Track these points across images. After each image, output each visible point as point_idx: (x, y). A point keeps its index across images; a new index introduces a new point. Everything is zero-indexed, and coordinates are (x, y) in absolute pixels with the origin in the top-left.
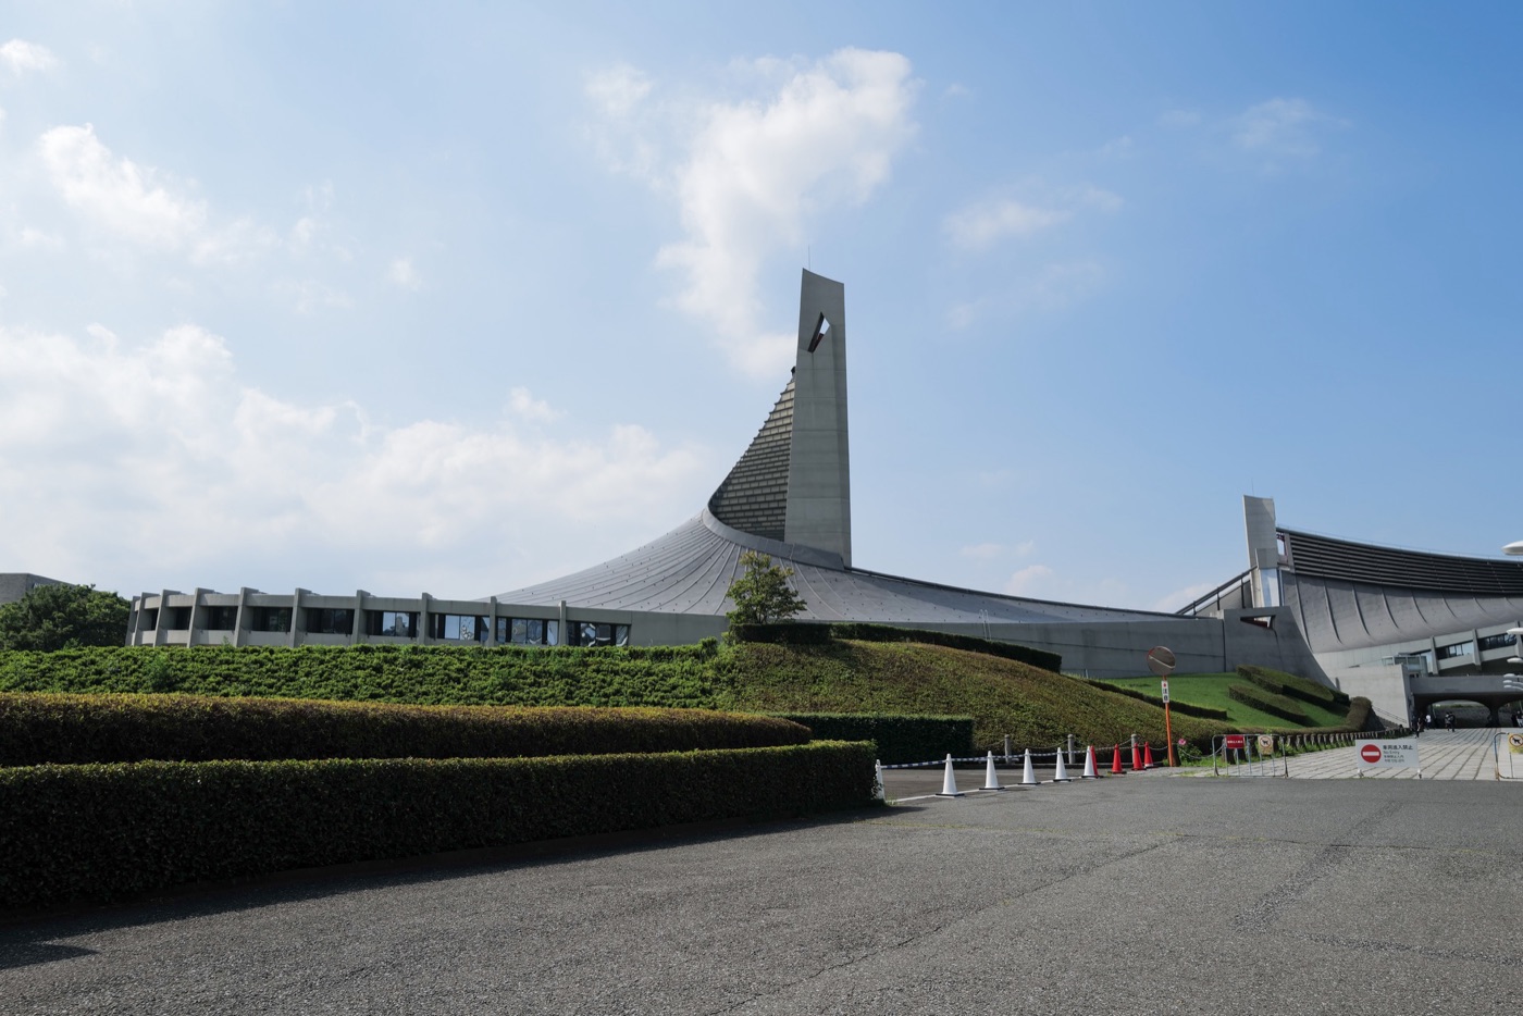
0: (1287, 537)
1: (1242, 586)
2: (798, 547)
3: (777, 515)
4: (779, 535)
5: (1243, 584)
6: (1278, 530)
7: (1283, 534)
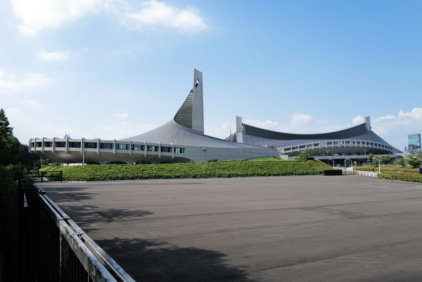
2: (195, 130)
3: (190, 123)
4: (191, 127)
5: (235, 135)
7: (243, 125)
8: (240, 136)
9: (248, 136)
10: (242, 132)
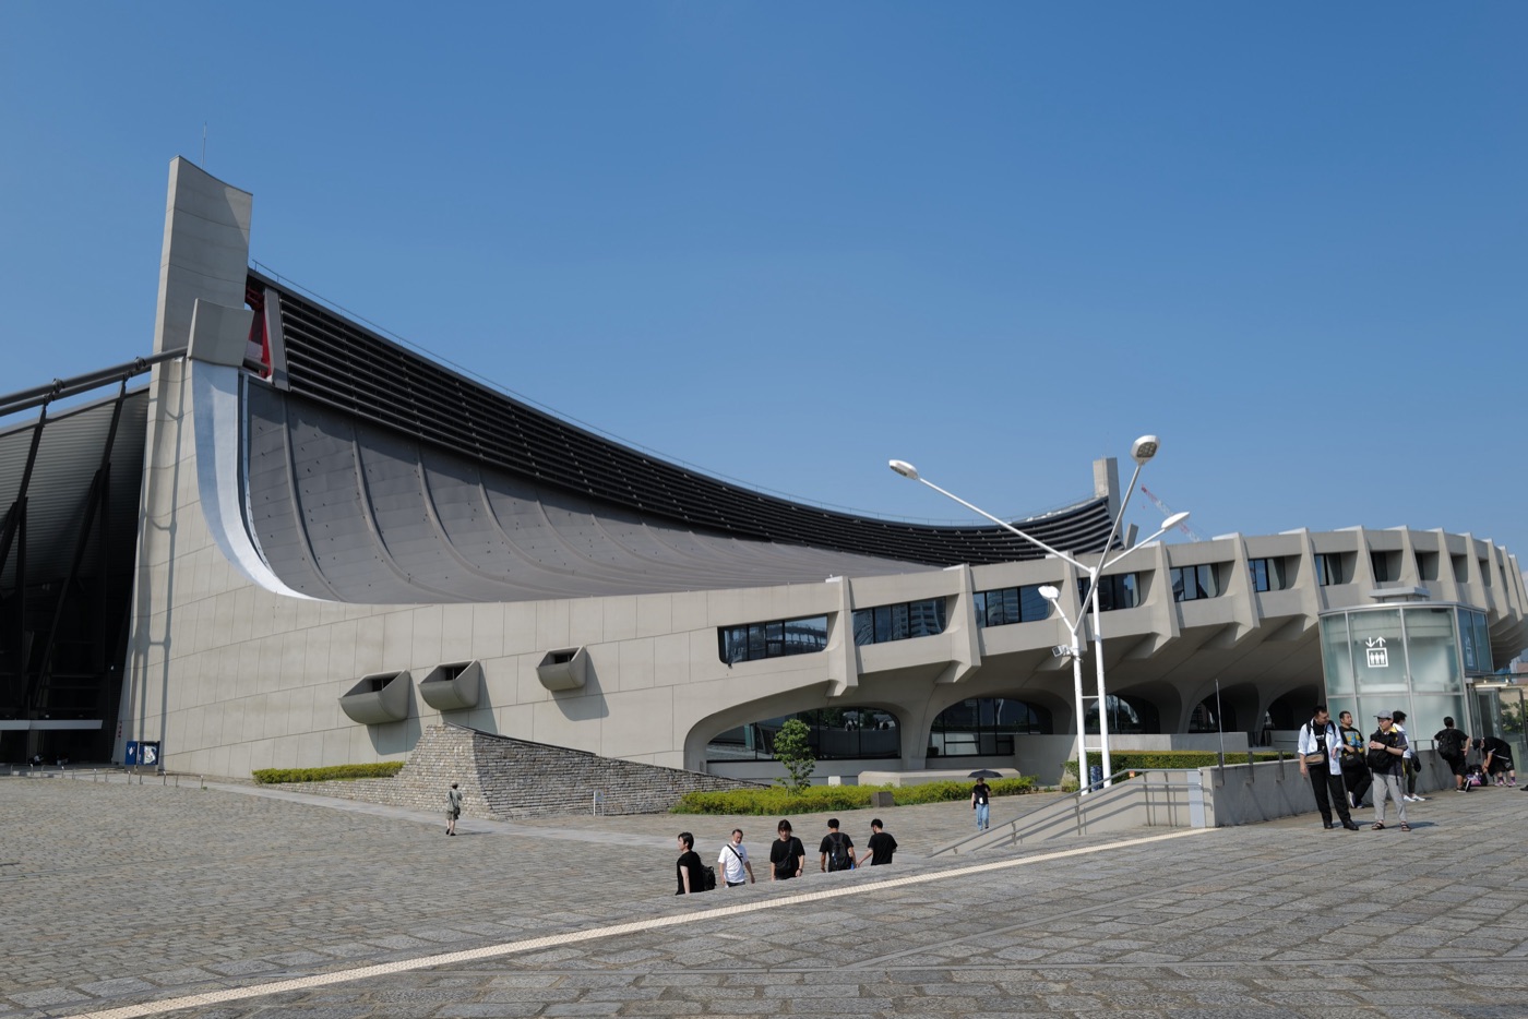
1: (119, 402)
5: (124, 395)
6: (251, 278)
8: (211, 421)
9: (311, 434)
10: (241, 377)
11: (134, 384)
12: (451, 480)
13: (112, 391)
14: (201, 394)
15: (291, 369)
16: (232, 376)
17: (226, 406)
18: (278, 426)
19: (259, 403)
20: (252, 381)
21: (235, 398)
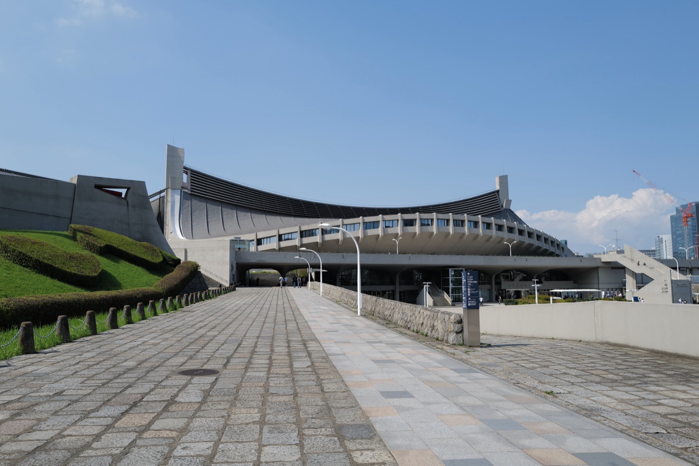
0: (189, 172)
1: (160, 199)
6: (185, 168)
7: (186, 170)
8: (174, 202)
9: (196, 203)
10: (181, 191)
11: (162, 195)
12: (228, 210)
13: (158, 197)
14: (172, 196)
15: (191, 188)
16: (179, 191)
17: (177, 198)
18: (188, 201)
19: (185, 197)
20: (184, 192)
21: (179, 196)
